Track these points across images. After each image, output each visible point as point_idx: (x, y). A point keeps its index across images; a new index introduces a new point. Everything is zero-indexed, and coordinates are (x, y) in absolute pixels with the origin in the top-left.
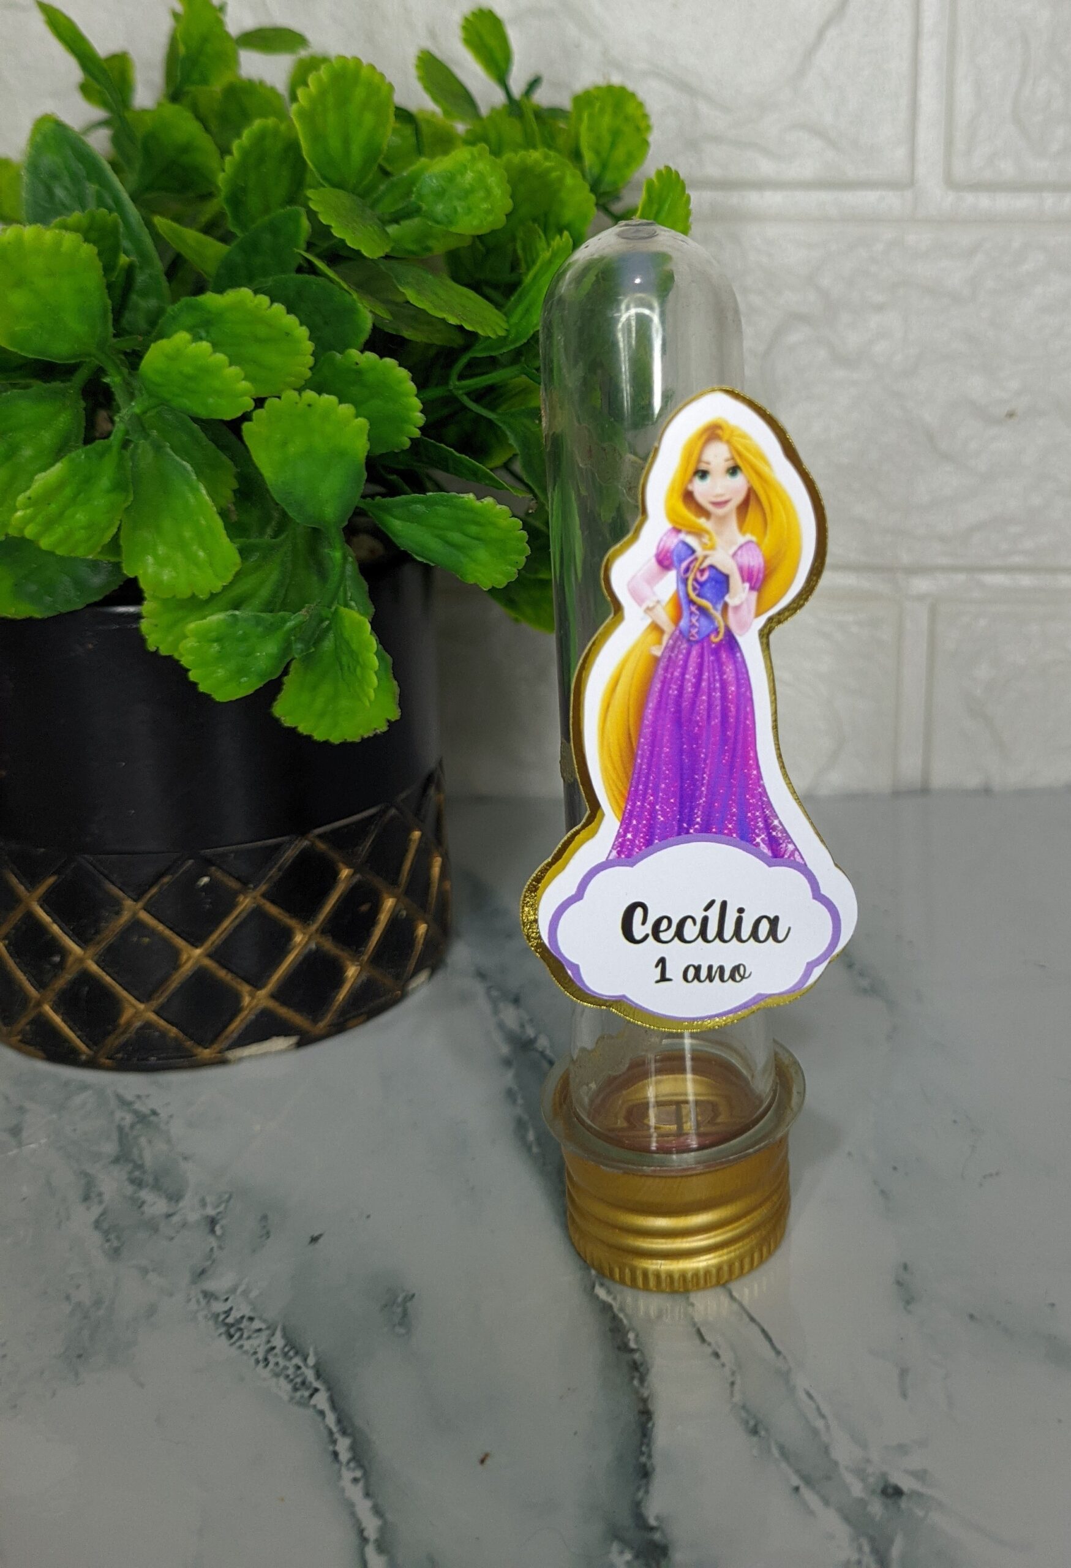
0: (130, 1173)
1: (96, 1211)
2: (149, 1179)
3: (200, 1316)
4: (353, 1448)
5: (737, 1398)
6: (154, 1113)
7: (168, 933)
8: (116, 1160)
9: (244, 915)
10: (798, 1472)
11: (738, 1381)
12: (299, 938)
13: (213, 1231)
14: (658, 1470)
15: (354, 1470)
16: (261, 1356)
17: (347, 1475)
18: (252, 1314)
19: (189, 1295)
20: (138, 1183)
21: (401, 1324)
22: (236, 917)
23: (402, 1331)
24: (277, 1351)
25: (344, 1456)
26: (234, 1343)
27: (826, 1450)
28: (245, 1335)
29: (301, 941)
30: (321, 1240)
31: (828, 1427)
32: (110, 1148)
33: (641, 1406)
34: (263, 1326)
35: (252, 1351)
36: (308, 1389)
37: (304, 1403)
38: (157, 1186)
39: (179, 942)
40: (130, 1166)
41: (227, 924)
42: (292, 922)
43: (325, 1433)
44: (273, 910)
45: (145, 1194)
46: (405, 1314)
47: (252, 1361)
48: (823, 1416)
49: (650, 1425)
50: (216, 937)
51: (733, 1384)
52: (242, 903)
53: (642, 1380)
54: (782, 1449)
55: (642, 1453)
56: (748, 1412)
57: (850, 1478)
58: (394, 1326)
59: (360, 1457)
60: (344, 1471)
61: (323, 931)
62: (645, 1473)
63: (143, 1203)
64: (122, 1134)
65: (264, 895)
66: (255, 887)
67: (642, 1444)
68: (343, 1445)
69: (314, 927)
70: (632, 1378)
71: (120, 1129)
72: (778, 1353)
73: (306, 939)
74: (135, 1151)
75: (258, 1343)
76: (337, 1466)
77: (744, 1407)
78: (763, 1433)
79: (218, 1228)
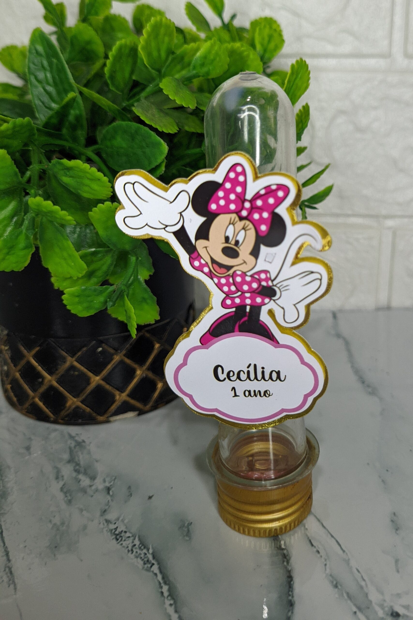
0: (75, 467)
1: (61, 483)
2: (82, 470)
3: (105, 530)
4: (169, 590)
5: (328, 571)
6: (84, 441)
7: (85, 370)
8: (69, 462)
9: (117, 363)
10: (355, 605)
11: (328, 563)
12: (139, 372)
13: (108, 493)
14: (296, 603)
15: (170, 600)
16: (130, 548)
17: (168, 602)
18: (125, 530)
19: (100, 521)
20: (78, 471)
21: (187, 535)
22: (113, 364)
23: (187, 538)
24: (137, 546)
25: (166, 594)
26: (118, 543)
27: (366, 595)
28: (123, 539)
29: (140, 373)
30: (153, 498)
31: (366, 585)
32: (66, 456)
33: (288, 574)
34: (130, 535)
35: (126, 547)
36: (150, 563)
37: (148, 570)
38: (85, 473)
39: (90, 374)
40: (74, 464)
41: (109, 367)
42: (135, 366)
43: (157, 584)
44: (128, 361)
45: (81, 477)
46: (188, 531)
47: (126, 551)
48: (364, 580)
49: (292, 583)
50: (105, 372)
51: (326, 565)
52: (116, 358)
53: (288, 562)
54: (348, 594)
55: (289, 595)
56: (333, 577)
57: (377, 608)
58: (184, 536)
59: (172, 594)
60: (166, 600)
61: (148, 369)
62: (291, 604)
63: (80, 480)
64: (71, 451)
65: (125, 355)
66: (121, 352)
67: (289, 591)
68: (165, 588)
69: (145, 367)
70: (284, 561)
71: (70, 448)
72: (344, 551)
73: (142, 373)
74: (77, 458)
75: (128, 543)
76: (163, 598)
77: (331, 575)
78: (339, 587)
79: (111, 493)
